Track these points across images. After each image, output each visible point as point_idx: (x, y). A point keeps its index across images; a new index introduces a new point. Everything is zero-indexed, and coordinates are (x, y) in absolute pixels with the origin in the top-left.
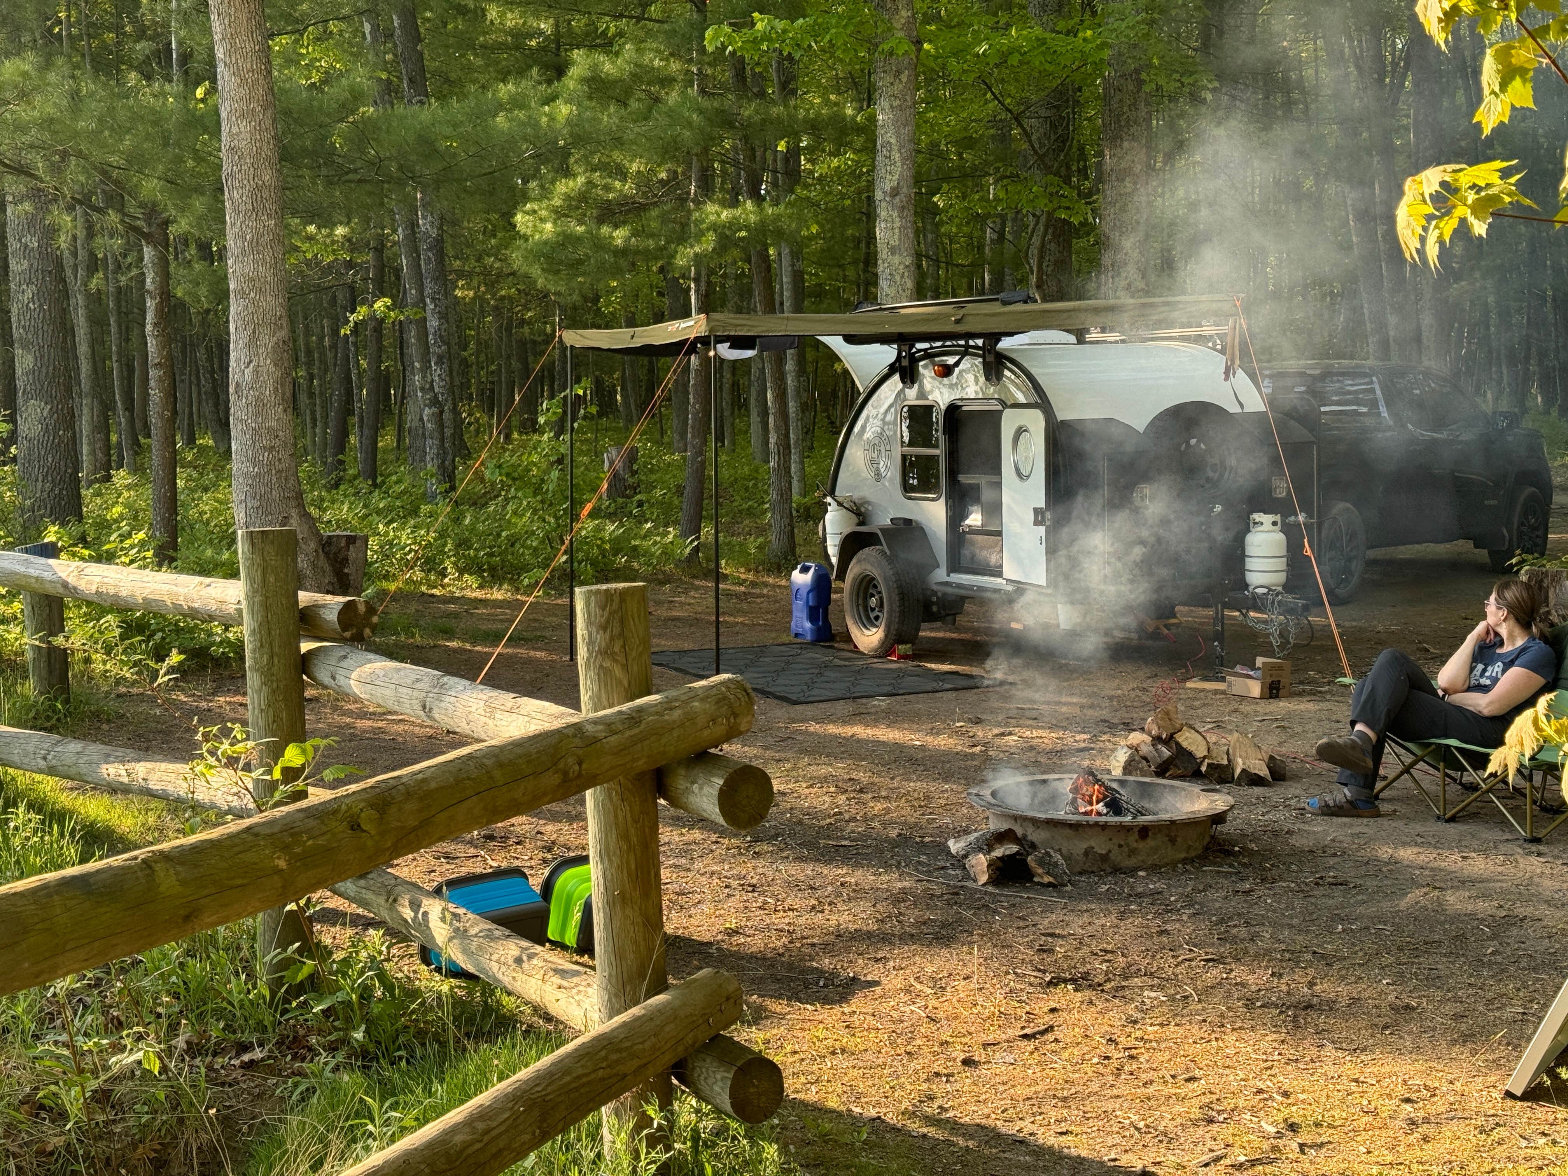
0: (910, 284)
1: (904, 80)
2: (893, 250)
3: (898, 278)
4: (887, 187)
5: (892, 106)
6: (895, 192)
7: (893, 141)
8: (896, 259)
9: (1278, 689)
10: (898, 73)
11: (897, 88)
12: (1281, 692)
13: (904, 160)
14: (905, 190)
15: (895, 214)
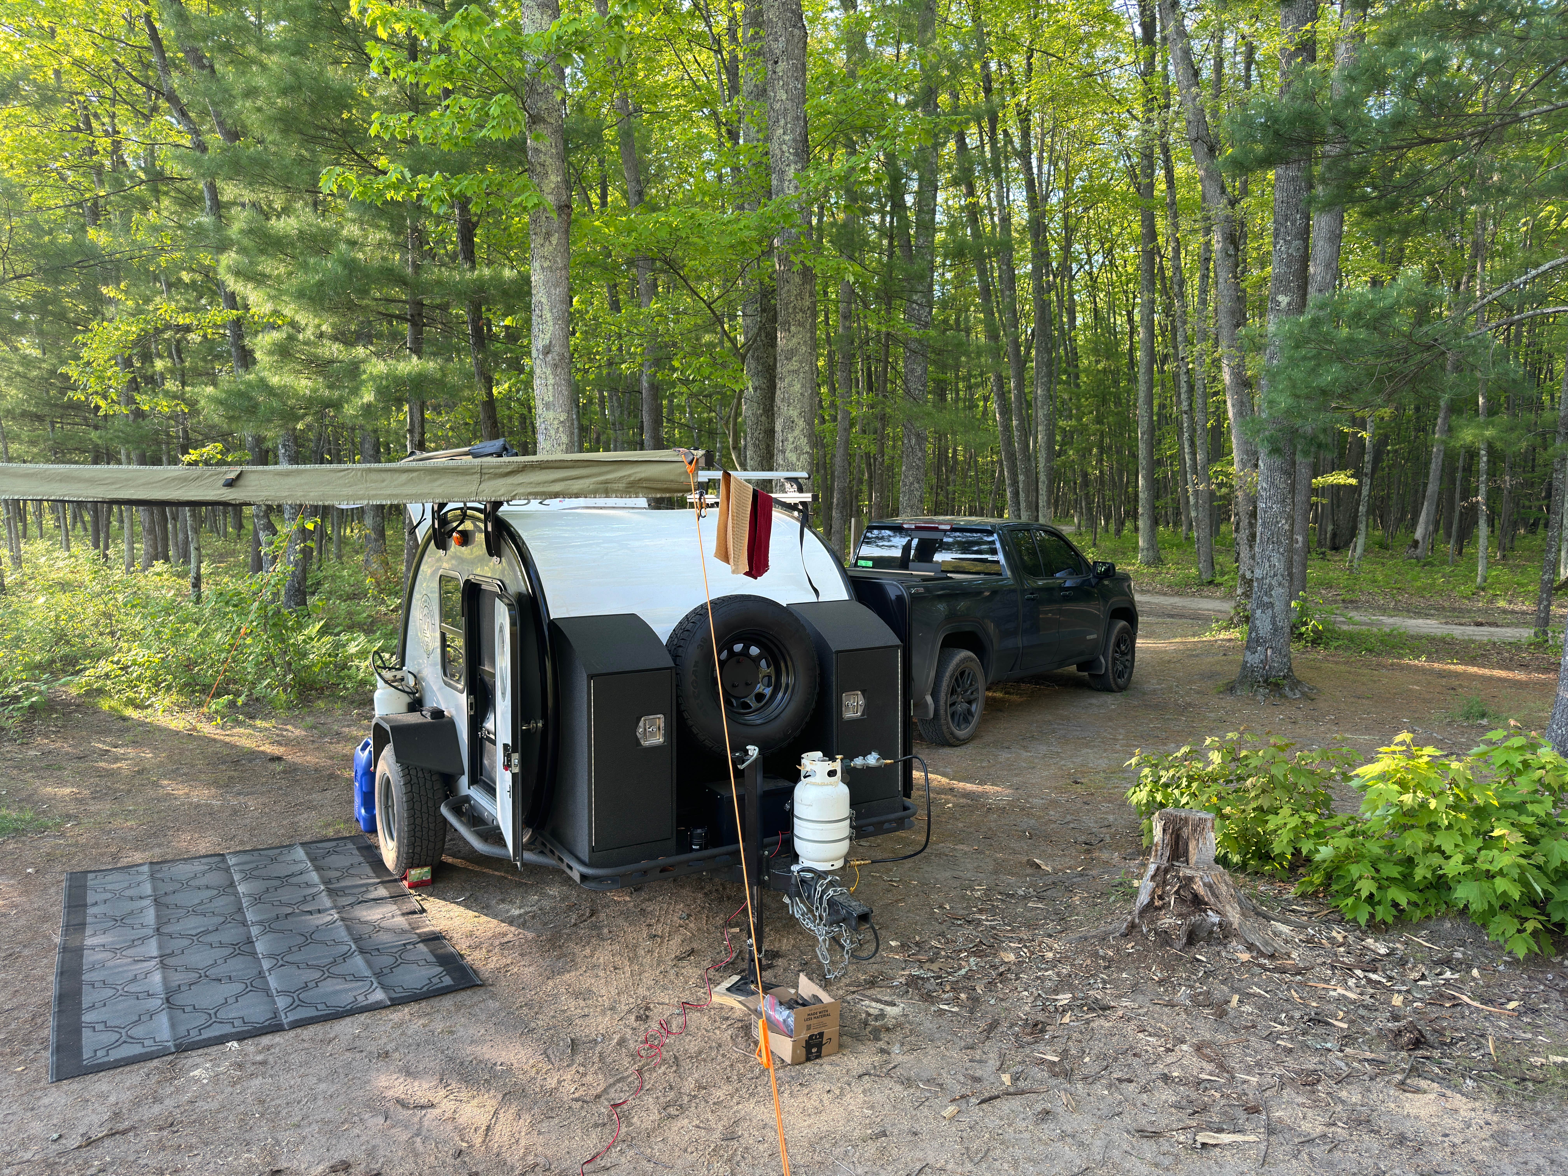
0: (564, 439)
1: (554, 242)
2: (547, 406)
3: (553, 432)
4: (540, 346)
5: (542, 268)
6: (547, 350)
7: (544, 300)
8: (551, 415)
9: (820, 1046)
10: (548, 235)
11: (547, 250)
12: (824, 1049)
13: (556, 319)
14: (557, 348)
15: (549, 371)
